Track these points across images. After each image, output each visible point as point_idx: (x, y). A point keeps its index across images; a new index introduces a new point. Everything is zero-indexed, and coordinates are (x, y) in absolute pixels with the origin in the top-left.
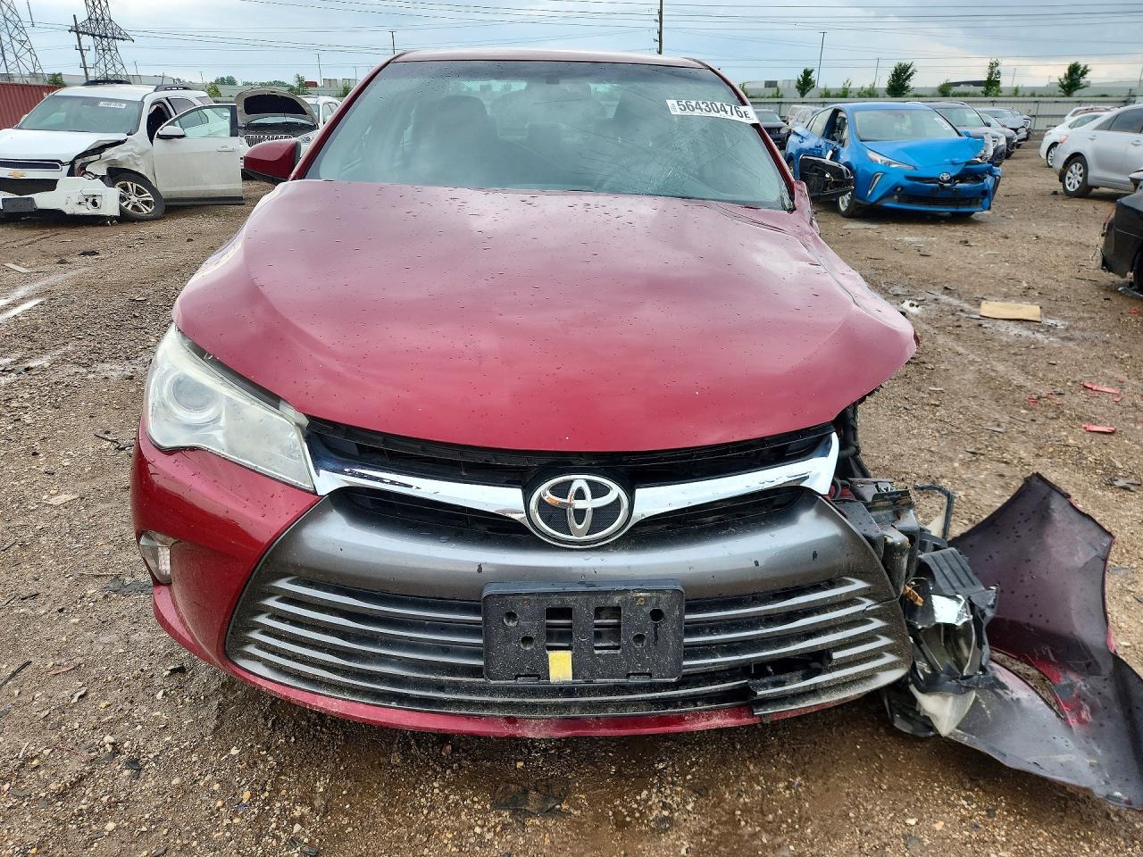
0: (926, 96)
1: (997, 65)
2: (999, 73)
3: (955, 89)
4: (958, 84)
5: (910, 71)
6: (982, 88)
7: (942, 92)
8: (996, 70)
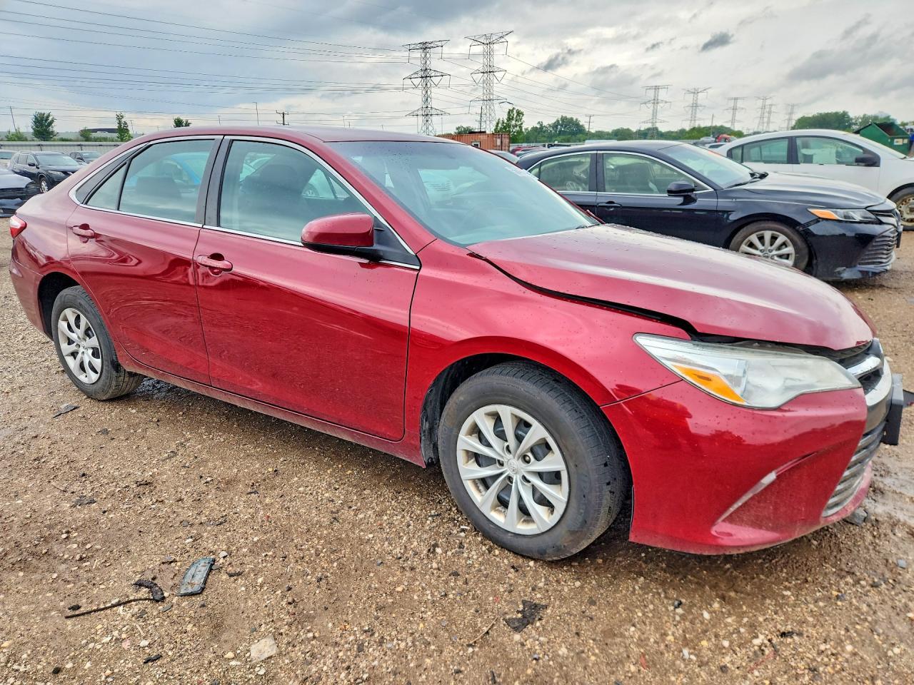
0: (70, 140)
1: (122, 117)
2: (125, 123)
3: (94, 135)
4: (95, 131)
5: (50, 118)
6: (117, 135)
7: (84, 137)
8: (123, 120)
